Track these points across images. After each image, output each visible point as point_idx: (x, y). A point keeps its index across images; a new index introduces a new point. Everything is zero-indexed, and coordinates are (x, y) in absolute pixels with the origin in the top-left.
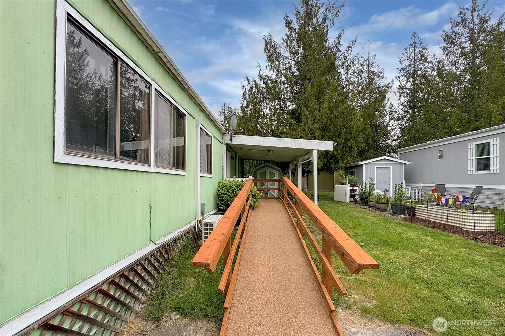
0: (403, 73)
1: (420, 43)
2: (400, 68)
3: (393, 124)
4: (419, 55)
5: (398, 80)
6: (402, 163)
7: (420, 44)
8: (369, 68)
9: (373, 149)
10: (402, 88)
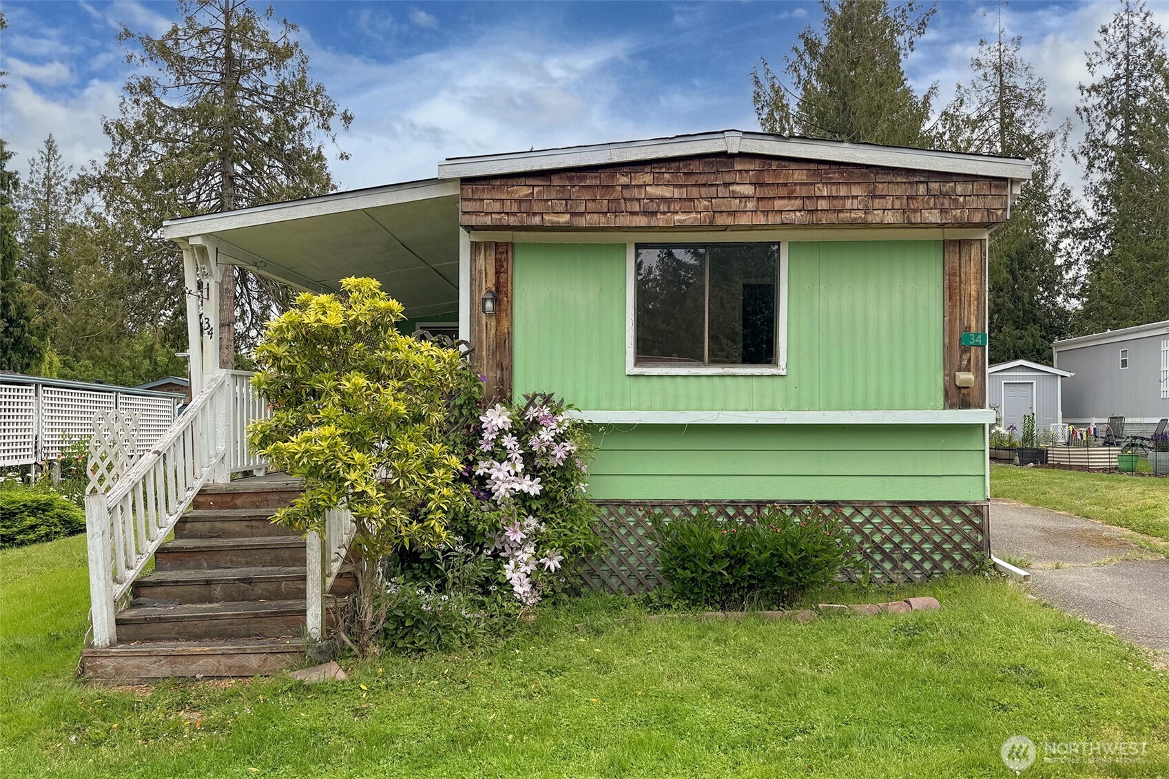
0: (1095, 100)
1: (1142, 15)
2: (1088, 86)
3: (1069, 249)
4: (1140, 51)
5: (1085, 119)
6: (1057, 375)
7: (1145, 18)
8: (1002, 76)
9: (1015, 322)
10: (1095, 144)
